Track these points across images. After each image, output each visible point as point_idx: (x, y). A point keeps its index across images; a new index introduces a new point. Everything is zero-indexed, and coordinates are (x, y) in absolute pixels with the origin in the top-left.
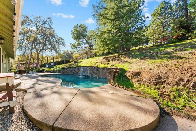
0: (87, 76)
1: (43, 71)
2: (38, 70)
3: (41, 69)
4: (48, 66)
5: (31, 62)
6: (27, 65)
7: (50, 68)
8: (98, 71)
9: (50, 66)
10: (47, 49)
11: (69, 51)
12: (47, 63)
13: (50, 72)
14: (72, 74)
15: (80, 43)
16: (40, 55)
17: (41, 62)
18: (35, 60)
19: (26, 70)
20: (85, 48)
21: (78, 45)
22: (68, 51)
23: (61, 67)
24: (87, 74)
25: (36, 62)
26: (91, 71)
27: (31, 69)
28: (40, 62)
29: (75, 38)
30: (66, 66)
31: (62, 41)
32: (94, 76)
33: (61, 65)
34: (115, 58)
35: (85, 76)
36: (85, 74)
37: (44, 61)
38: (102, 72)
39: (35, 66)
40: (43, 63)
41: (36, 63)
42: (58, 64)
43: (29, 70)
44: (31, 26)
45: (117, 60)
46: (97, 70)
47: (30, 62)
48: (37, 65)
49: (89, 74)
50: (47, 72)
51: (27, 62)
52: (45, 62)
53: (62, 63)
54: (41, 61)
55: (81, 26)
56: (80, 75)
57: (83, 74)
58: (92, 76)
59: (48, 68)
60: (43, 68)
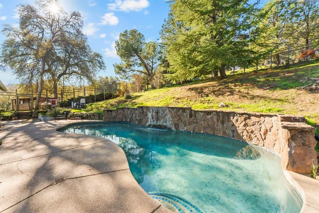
0: (165, 127)
1: (66, 116)
2: (56, 112)
3: (63, 110)
4: (75, 104)
5: (42, 96)
6: (35, 103)
7: (79, 109)
8: (193, 118)
9: (79, 105)
10: (71, 74)
11: (109, 78)
12: (72, 100)
13: (80, 116)
14: (126, 122)
15: (131, 63)
16: (59, 84)
17: (62, 97)
18: (51, 94)
19: (32, 112)
20: (138, 73)
21: (126, 68)
22: (107, 78)
23: (102, 106)
24: (165, 124)
25: (53, 96)
26: (175, 117)
27: (41, 110)
28: (60, 96)
29: (121, 56)
30: (112, 105)
31: (99, 59)
32: (183, 128)
33: (99, 103)
34: (219, 90)
35: (160, 128)
36: (161, 123)
37: (67, 96)
38: (204, 121)
39: (49, 104)
40: (65, 99)
41: (51, 99)
42: (93, 101)
43: (38, 113)
44: (42, 30)
45: (228, 93)
46: (191, 116)
47: (40, 97)
48: (53, 103)
49: (169, 124)
50: (73, 117)
51: (34, 96)
52: (69, 97)
53: (100, 98)
54: (62, 94)
55: (134, 32)
56: (148, 124)
57: (155, 123)
58: (176, 129)
59: (75, 108)
60: (67, 110)
